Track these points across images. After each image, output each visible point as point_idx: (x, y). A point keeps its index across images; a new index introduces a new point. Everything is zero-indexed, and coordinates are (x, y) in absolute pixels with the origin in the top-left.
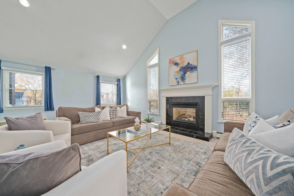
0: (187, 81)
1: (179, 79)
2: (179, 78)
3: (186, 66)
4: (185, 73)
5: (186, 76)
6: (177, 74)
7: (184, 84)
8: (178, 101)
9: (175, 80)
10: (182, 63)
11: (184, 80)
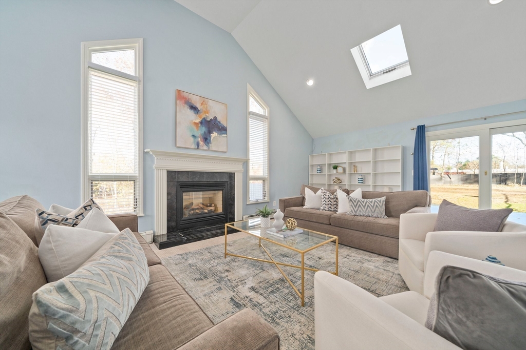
0: (213, 146)
1: (199, 139)
2: (199, 137)
3: (211, 120)
4: (210, 132)
5: (212, 138)
6: (195, 128)
7: (209, 150)
8: (197, 179)
9: (192, 139)
10: (205, 112)
11: (208, 143)
